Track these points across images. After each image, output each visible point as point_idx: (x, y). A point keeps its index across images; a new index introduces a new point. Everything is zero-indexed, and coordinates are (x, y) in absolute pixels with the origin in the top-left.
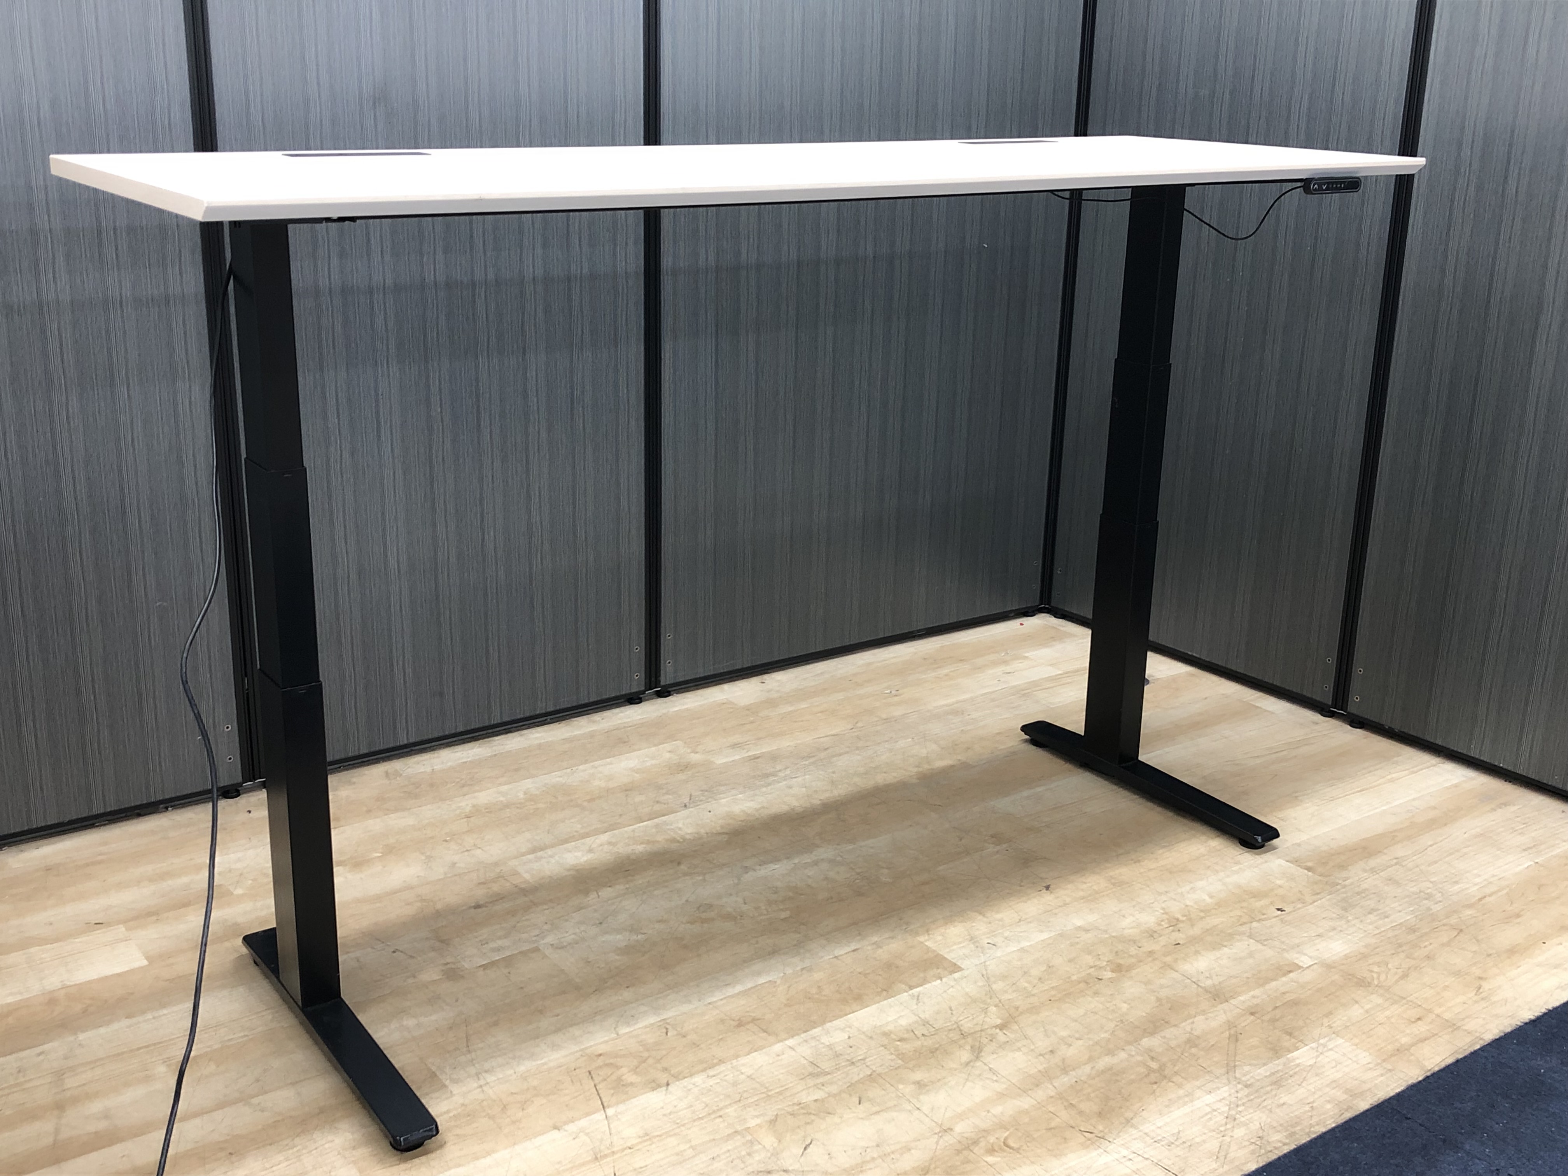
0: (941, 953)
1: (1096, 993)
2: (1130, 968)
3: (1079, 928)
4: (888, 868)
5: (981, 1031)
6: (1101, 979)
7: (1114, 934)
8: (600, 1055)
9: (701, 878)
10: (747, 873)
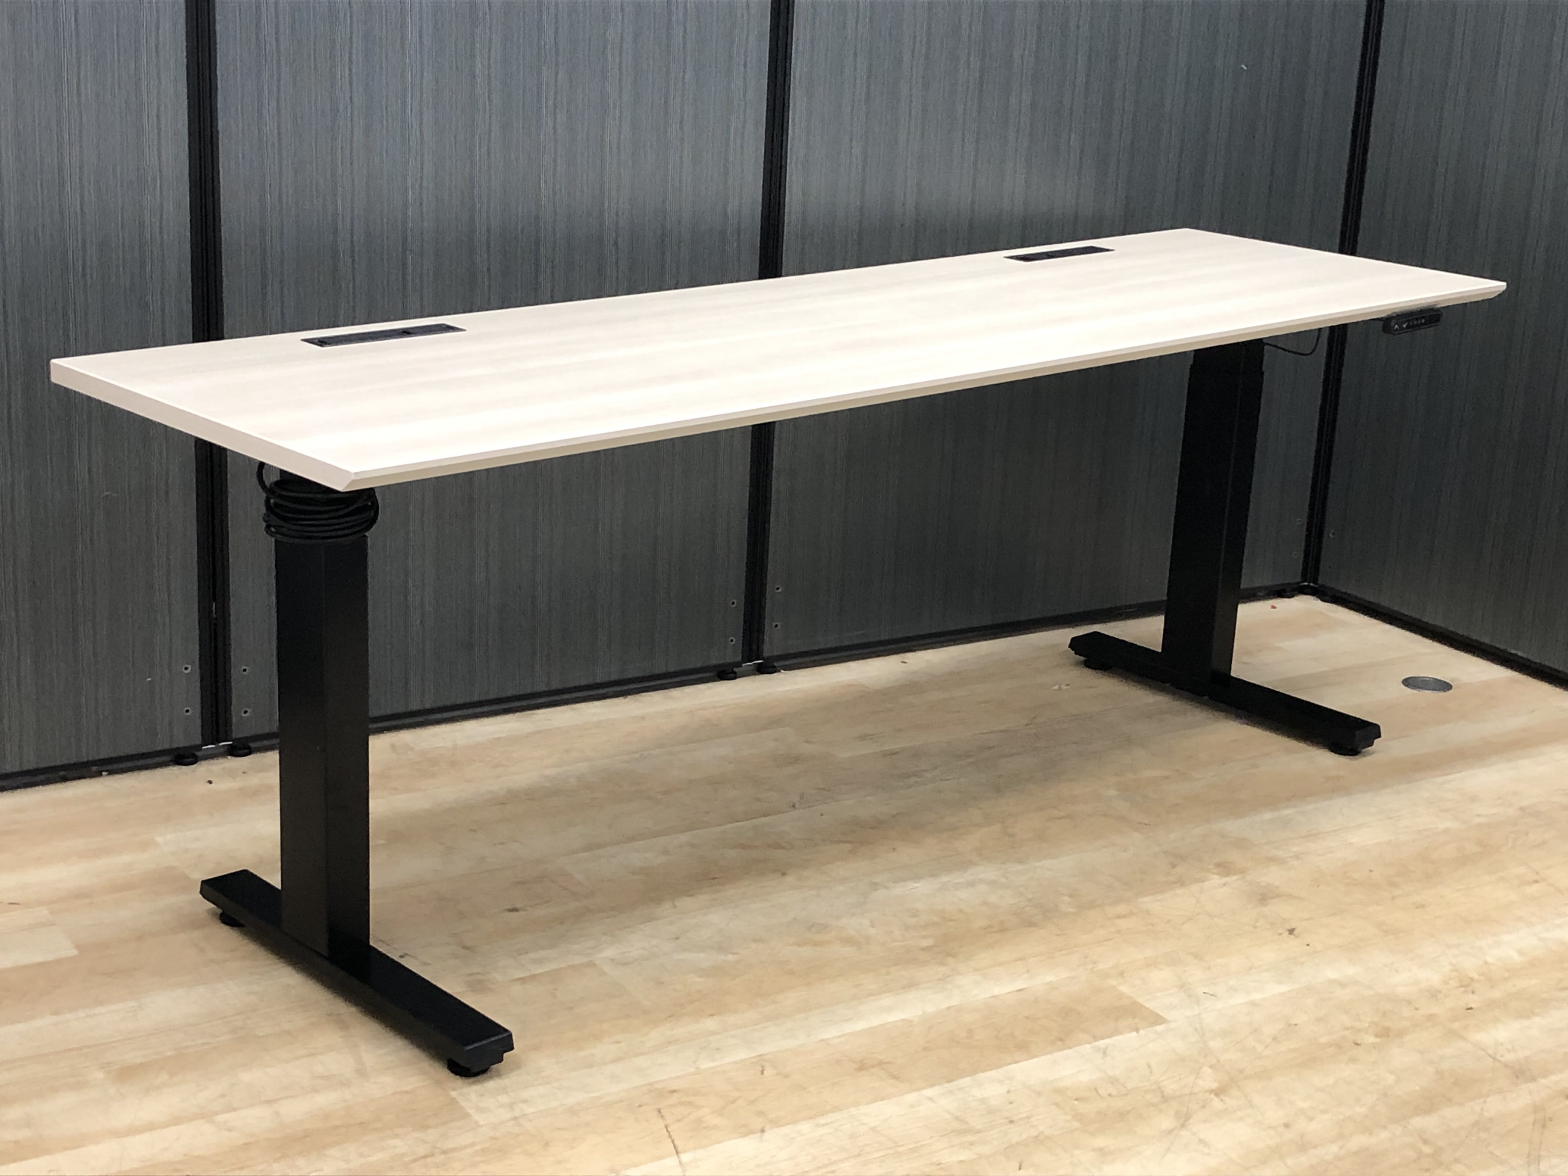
0: (1139, 1000)
1: (1353, 1060)
2: (1401, 1034)
3: (1332, 982)
4: (1070, 896)
5: (1191, 1094)
6: (1359, 1044)
7: (1381, 991)
8: (674, 1091)
9: (813, 892)
10: (876, 890)
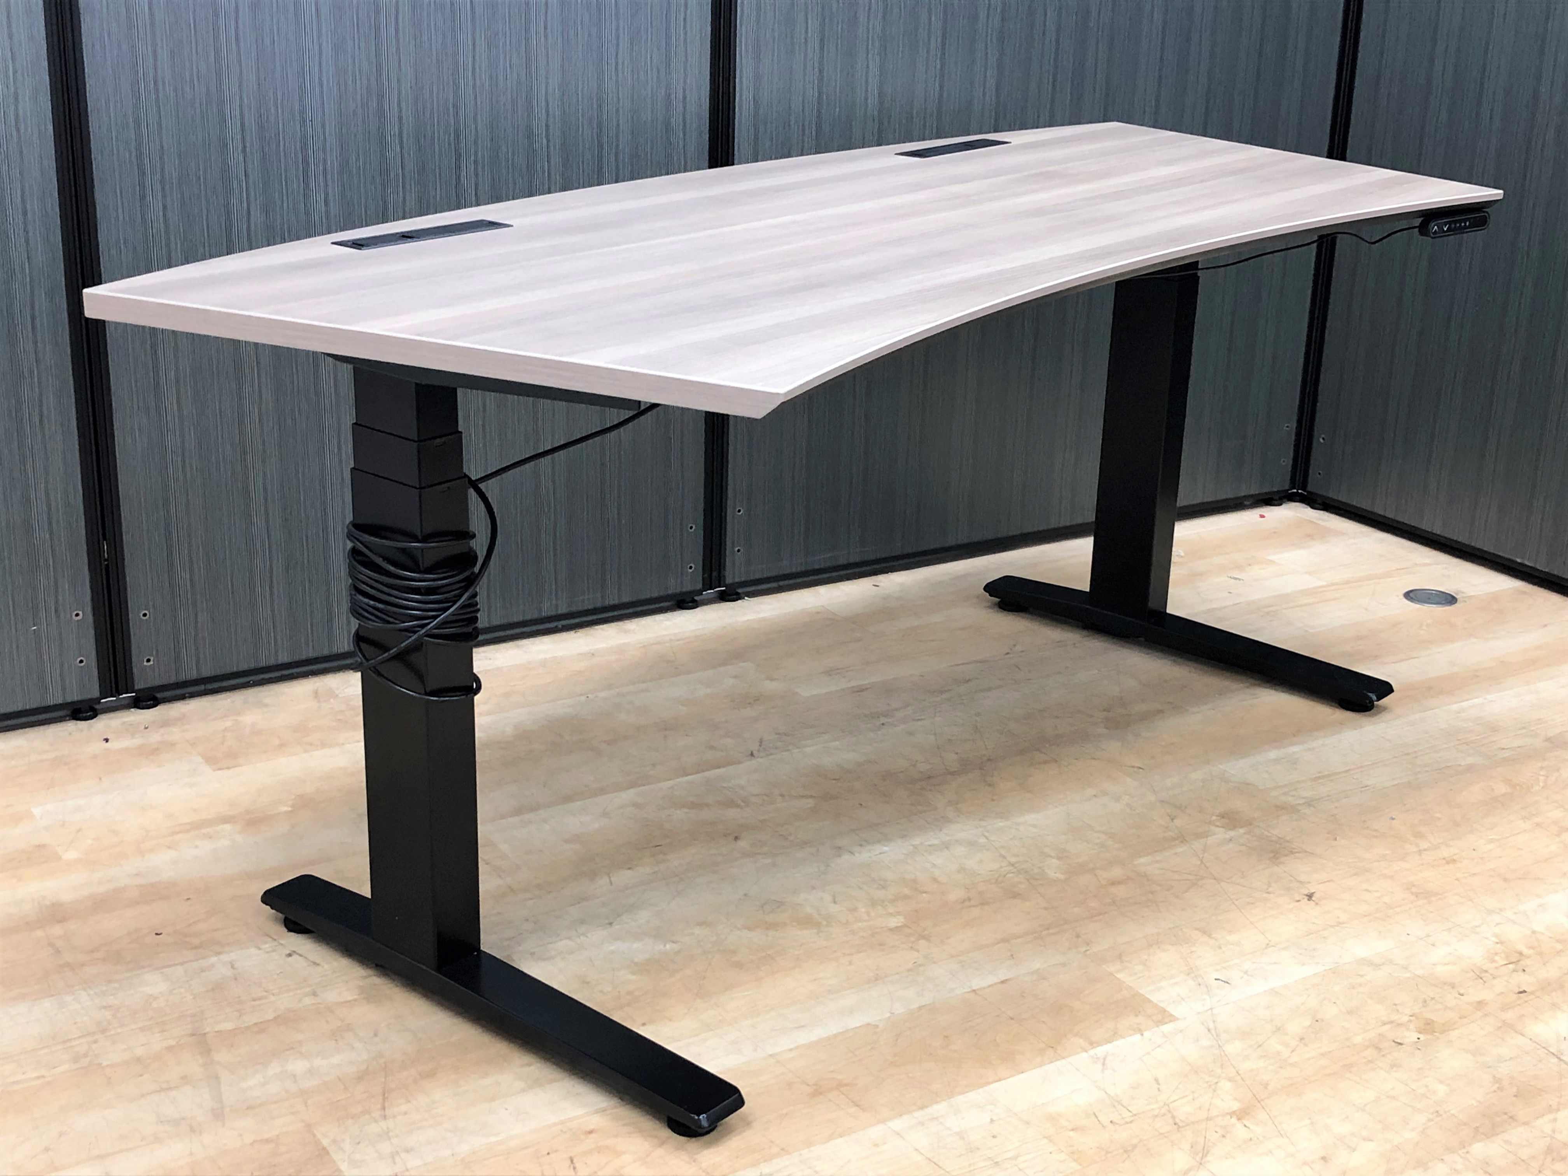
0: (1141, 992)
1: (1394, 1066)
2: (1446, 1028)
3: (1363, 962)
4: (1059, 858)
5: (1208, 1119)
6: (1400, 1044)
7: (1420, 972)
9: (768, 861)
10: (840, 856)
